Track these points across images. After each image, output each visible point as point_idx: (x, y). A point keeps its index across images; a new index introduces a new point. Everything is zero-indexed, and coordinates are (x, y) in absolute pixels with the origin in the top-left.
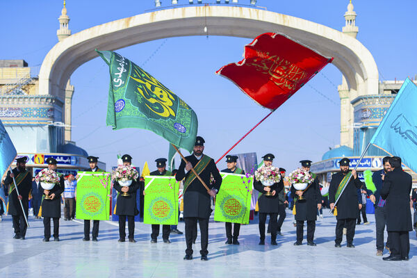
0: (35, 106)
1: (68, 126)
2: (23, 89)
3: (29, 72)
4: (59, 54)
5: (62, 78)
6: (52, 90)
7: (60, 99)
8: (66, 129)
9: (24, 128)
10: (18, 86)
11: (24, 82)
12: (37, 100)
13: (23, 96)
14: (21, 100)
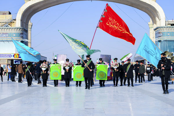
0: (14, 32)
1: (30, 41)
2: (9, 24)
3: (12, 16)
4: (25, 9)
5: (26, 20)
6: (22, 25)
7: (26, 29)
8: (29, 42)
9: (9, 42)
10: (6, 23)
11: (9, 21)
12: (15, 29)
13: (9, 28)
14: (8, 29)
